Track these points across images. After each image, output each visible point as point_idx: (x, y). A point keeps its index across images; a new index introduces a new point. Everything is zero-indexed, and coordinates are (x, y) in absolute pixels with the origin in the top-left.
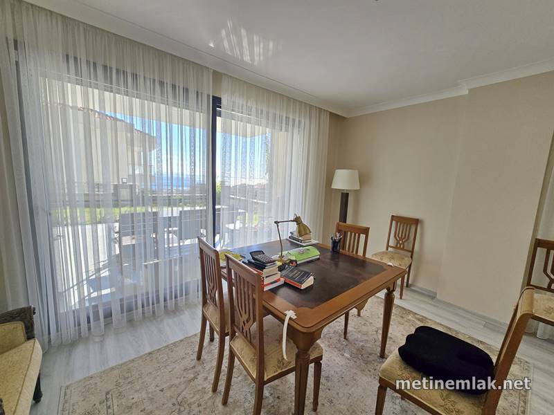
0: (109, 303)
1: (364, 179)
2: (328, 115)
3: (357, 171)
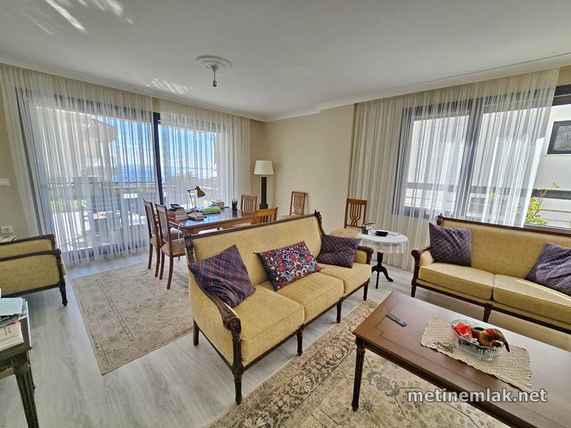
2: (249, 121)
3: (270, 162)
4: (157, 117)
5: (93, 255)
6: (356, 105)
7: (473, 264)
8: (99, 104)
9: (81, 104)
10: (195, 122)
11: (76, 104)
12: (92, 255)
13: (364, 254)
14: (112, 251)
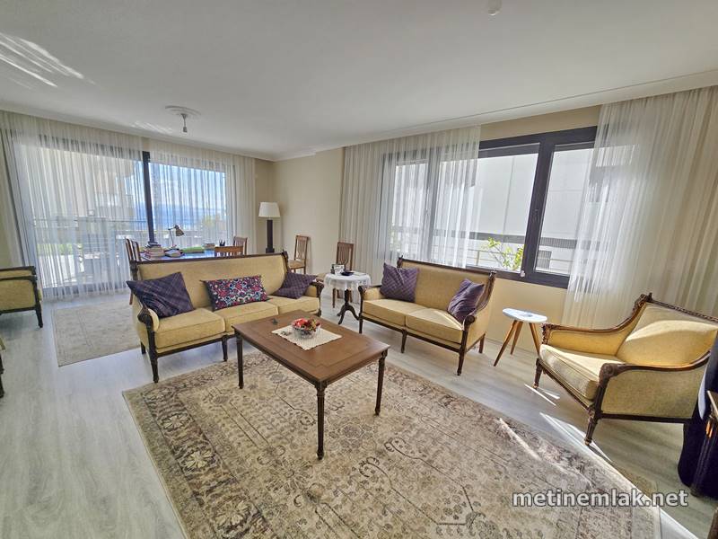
0: (77, 286)
1: (282, 210)
2: (254, 161)
3: (276, 204)
4: (146, 156)
5: (78, 292)
6: (344, 148)
7: (416, 300)
8: (83, 144)
9: (66, 143)
10: (188, 161)
11: (61, 143)
12: (76, 291)
13: (314, 288)
14: (98, 288)
